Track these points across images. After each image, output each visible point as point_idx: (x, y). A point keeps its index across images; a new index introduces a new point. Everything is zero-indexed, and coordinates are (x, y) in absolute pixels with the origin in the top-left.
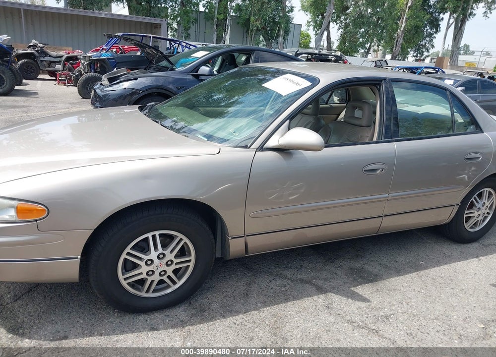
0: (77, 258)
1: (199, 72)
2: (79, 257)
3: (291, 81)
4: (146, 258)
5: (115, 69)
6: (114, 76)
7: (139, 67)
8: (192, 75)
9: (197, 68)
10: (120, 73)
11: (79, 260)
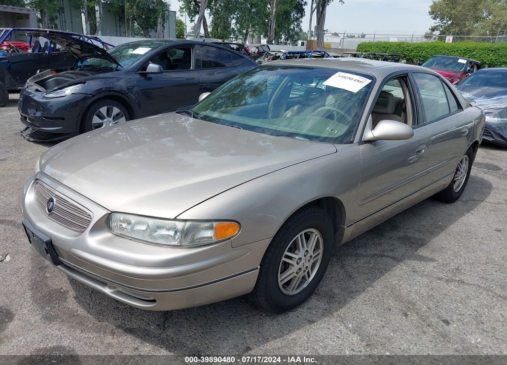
0: (257, 268)
1: (148, 71)
2: (259, 267)
3: (350, 79)
4: (297, 257)
5: (38, 71)
6: (40, 80)
7: (64, 68)
8: (140, 73)
9: (144, 66)
10: (45, 76)
11: (259, 270)
